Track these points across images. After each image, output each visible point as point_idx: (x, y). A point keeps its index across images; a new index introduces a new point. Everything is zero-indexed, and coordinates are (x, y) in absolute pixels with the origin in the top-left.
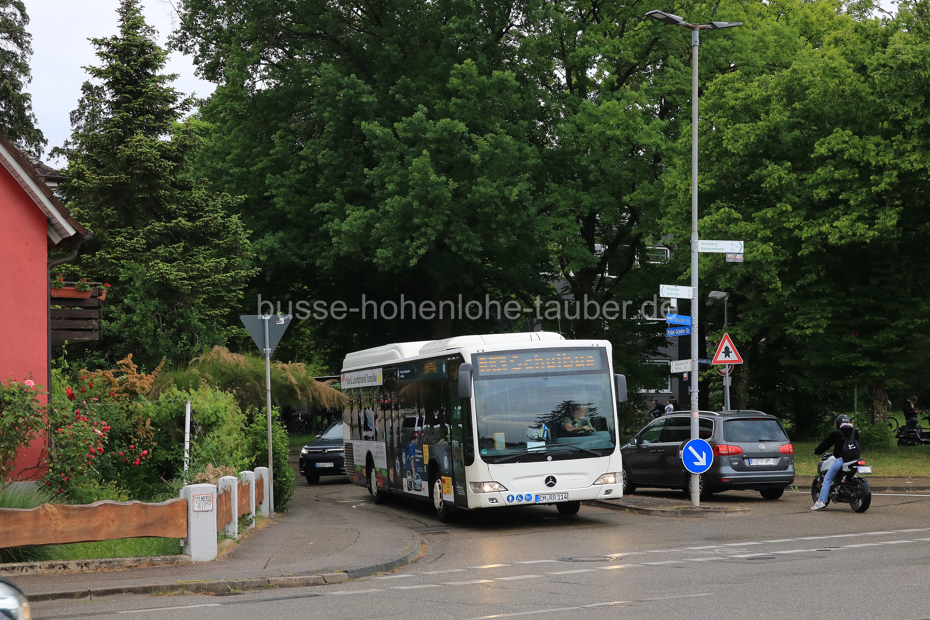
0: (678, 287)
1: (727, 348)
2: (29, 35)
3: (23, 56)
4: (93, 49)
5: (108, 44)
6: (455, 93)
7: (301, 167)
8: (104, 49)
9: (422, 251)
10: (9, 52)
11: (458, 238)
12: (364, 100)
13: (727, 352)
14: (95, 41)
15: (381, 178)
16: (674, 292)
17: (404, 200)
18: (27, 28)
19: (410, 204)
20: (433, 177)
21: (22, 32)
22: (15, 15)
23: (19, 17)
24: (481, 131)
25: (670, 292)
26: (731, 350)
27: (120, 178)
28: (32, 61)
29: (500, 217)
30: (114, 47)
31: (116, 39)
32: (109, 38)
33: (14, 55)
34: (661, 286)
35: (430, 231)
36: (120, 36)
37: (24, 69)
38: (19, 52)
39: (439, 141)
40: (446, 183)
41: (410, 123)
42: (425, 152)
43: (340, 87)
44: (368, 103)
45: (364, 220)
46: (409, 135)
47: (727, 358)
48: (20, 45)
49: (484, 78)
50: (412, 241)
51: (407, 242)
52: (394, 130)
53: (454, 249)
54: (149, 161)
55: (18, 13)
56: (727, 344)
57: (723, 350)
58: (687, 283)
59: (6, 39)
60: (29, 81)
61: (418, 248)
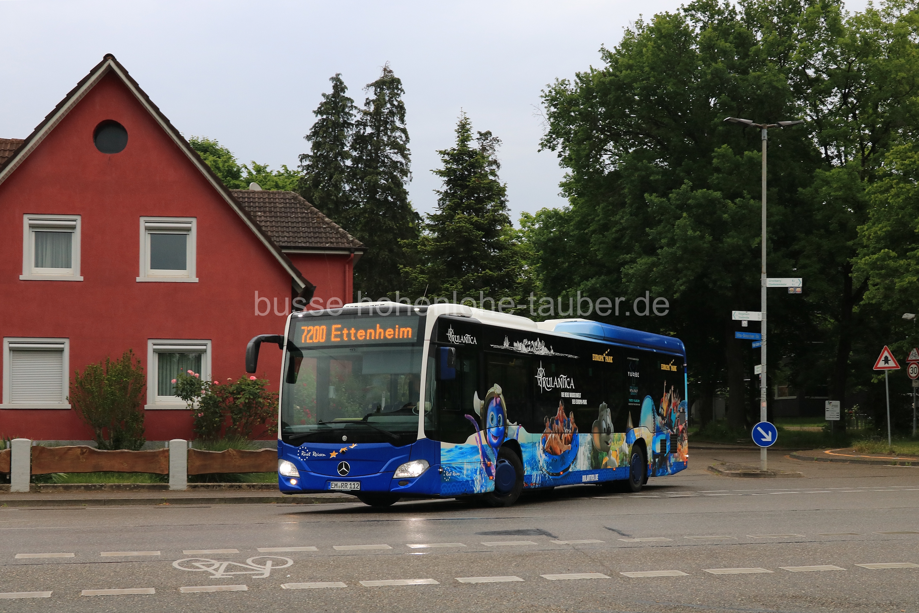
0: (749, 312)
1: (886, 358)
2: (409, 150)
3: (407, 164)
4: (440, 157)
5: (448, 154)
6: (717, 170)
7: (614, 229)
8: (447, 157)
9: (683, 288)
10: (397, 162)
11: (714, 277)
12: (651, 178)
13: (886, 361)
14: (441, 152)
15: (660, 233)
16: (745, 316)
17: (671, 250)
18: (408, 146)
19: (676, 252)
20: (690, 232)
21: (405, 149)
22: (401, 137)
23: (404, 138)
24: (732, 197)
25: (741, 316)
26: (890, 358)
27: (448, 244)
28: (412, 167)
29: (746, 261)
30: (452, 155)
31: (454, 150)
32: (449, 150)
33: (402, 164)
34: (733, 312)
35: (689, 273)
36: (456, 147)
37: (405, 173)
38: (404, 162)
39: (699, 206)
40: (702, 237)
41: (678, 194)
42: (685, 214)
43: (637, 169)
44: (656, 181)
45: (647, 266)
46: (678, 202)
47: (887, 365)
48: (405, 156)
49: (738, 157)
50: (678, 280)
51: (673, 281)
52: (669, 200)
53: (711, 285)
54: (466, 232)
55: (403, 135)
56: (886, 354)
57: (883, 358)
58: (758, 309)
59: (395, 153)
60: (411, 181)
61: (681, 285)
